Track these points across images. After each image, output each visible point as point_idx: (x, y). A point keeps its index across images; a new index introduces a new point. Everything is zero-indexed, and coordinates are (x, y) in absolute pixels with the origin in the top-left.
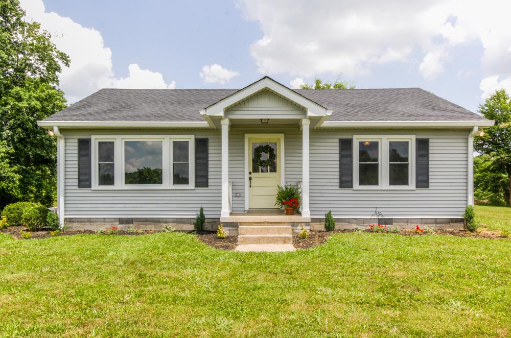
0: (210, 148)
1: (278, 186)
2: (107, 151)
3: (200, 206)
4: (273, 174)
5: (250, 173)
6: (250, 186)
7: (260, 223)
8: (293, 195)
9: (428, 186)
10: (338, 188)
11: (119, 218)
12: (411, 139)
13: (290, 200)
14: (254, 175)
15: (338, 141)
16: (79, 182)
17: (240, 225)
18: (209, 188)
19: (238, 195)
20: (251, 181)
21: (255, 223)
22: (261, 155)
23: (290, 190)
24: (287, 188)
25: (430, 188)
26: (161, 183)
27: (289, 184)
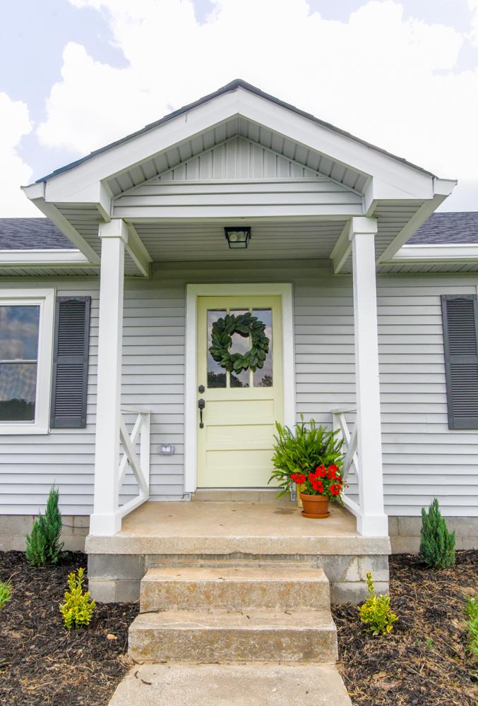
0: (94, 323)
1: (278, 427)
4: (264, 392)
5: (201, 390)
6: (202, 426)
7: (220, 556)
8: (322, 452)
10: (444, 429)
13: (314, 470)
14: (211, 394)
15: (437, 301)
17: (154, 566)
18: (89, 429)
19: (168, 450)
20: (204, 410)
21: (201, 556)
22: (230, 340)
23: (312, 437)
24: (303, 432)
27: (307, 418)
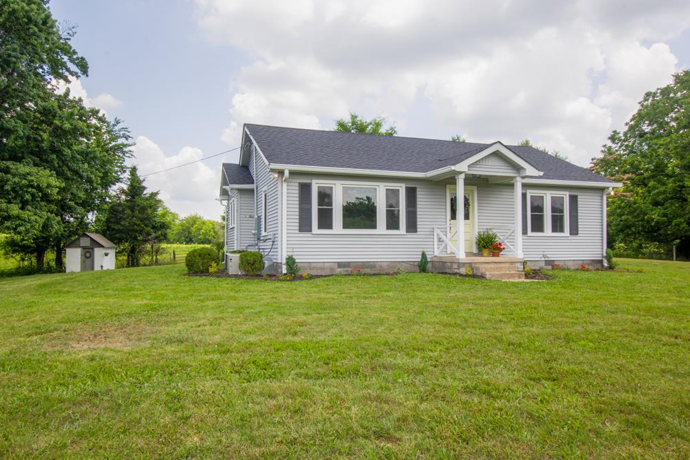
0: (418, 193)
2: (325, 197)
3: (422, 250)
9: (577, 234)
11: (338, 262)
12: (566, 195)
16: (300, 226)
18: (418, 233)
25: (579, 235)
26: (376, 228)
